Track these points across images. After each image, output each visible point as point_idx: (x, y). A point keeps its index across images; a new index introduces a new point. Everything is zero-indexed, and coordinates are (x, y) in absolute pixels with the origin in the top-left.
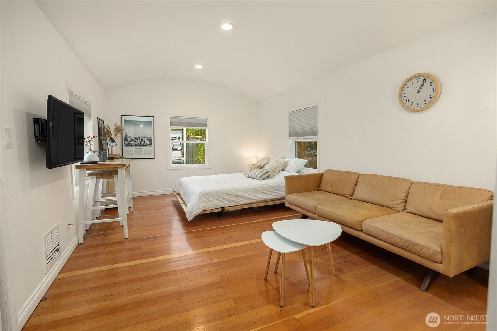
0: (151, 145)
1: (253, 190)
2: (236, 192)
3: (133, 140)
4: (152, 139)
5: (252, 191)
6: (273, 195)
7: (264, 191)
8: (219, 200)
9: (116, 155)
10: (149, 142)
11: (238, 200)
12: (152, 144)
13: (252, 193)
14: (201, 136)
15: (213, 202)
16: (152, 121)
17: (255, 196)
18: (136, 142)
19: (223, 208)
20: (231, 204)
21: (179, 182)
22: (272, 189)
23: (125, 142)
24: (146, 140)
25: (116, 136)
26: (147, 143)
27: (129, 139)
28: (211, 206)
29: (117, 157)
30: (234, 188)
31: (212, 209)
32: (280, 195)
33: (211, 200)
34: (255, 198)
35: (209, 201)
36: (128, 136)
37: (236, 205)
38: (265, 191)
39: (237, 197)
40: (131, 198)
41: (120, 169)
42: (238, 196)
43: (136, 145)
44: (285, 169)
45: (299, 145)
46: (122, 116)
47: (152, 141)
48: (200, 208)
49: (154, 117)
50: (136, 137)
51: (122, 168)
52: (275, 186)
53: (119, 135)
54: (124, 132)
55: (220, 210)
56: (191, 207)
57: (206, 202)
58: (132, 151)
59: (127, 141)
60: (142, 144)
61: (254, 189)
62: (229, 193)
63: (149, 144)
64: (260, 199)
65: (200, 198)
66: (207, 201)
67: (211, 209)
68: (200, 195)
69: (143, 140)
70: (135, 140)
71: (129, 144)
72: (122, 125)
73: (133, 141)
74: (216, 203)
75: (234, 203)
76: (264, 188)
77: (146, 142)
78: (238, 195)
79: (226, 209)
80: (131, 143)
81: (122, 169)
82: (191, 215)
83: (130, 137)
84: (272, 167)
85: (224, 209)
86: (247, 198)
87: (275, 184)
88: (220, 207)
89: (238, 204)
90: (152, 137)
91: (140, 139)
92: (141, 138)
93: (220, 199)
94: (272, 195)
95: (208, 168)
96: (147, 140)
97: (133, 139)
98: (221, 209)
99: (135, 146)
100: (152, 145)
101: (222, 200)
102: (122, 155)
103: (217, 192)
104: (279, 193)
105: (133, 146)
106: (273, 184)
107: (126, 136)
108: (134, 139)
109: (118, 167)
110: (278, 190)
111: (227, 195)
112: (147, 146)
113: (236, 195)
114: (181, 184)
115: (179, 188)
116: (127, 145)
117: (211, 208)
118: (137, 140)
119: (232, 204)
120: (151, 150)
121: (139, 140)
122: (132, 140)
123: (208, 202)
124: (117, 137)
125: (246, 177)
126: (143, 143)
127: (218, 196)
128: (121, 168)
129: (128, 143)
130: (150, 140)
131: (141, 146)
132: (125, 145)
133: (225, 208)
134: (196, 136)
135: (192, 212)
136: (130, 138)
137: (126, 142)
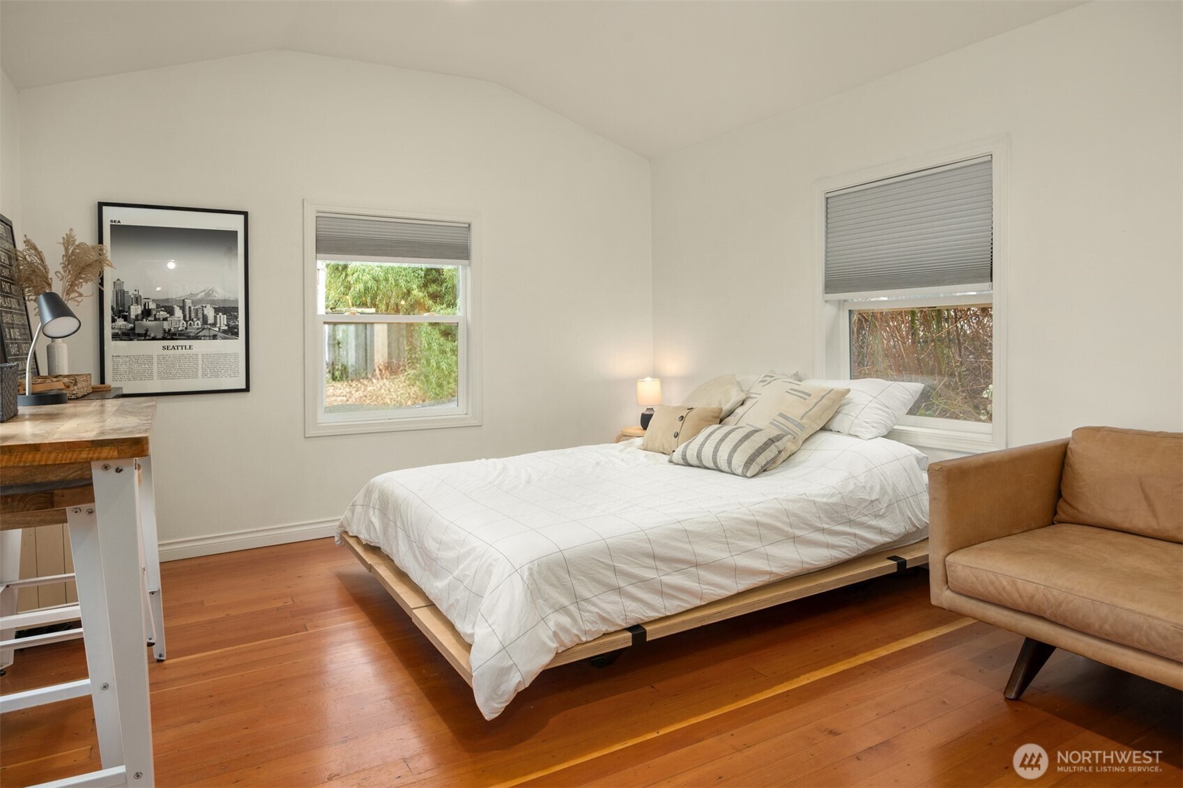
0: (232, 332)
1: (754, 529)
2: (687, 546)
3: (154, 312)
4: (236, 309)
5: (752, 535)
6: (834, 547)
7: (798, 533)
8: (619, 590)
9: (74, 379)
10: (223, 320)
11: (699, 580)
12: (237, 327)
13: (756, 546)
14: (374, 305)
15: (594, 605)
16: (236, 233)
17: (767, 557)
18: (165, 319)
19: (637, 630)
20: (672, 606)
21: (375, 495)
22: (826, 519)
23: (113, 321)
24: (210, 313)
25: (73, 295)
26: (214, 324)
27: (136, 310)
28: (588, 627)
29: (81, 388)
30: (678, 526)
31: (589, 639)
32: (860, 542)
33: (587, 595)
34: (768, 569)
35: (577, 599)
36: (131, 293)
37: (689, 607)
38: (802, 528)
39: (693, 569)
40: (153, 593)
41: (106, 467)
42: (697, 565)
43: (170, 335)
44: (835, 425)
45: (863, 323)
46: (101, 205)
47: (236, 318)
48: (544, 644)
49: (245, 214)
50: (167, 300)
51: (120, 463)
52: (835, 504)
53: (87, 289)
54: (109, 275)
55: (626, 640)
56: (496, 646)
57: (562, 609)
58: (150, 358)
59: (126, 318)
60: (192, 331)
61: (758, 524)
62: (660, 551)
63: (224, 332)
64: (781, 570)
65: (534, 591)
66: (565, 601)
67: (584, 639)
68: (531, 574)
69: (197, 310)
70: (163, 314)
71: (133, 329)
72: (101, 241)
73: (151, 318)
74: (608, 607)
75: (682, 600)
76: (795, 515)
77: (211, 321)
78: (700, 560)
79: (653, 633)
80: (141, 326)
81: (119, 470)
82: (503, 688)
83: (137, 300)
84: (781, 415)
85: (645, 632)
86: (736, 571)
87: (832, 495)
88: (625, 625)
89: (698, 603)
90: (237, 301)
91: (183, 308)
92: (188, 303)
93: (622, 584)
94: (828, 546)
95: (473, 422)
96: (217, 310)
97: (152, 306)
98: (629, 634)
99: (164, 339)
100: (237, 334)
101: (631, 589)
102: (102, 381)
103: (610, 551)
104: (855, 535)
105: (154, 339)
106: (824, 496)
107: (120, 294)
108: (158, 306)
109: (98, 459)
110: (850, 522)
111: (651, 562)
112: (215, 337)
113: (692, 558)
114: (387, 506)
115: (376, 521)
116: (124, 334)
117: (586, 633)
118: (170, 311)
119: (677, 603)
120: (236, 355)
121: (178, 313)
122: (147, 313)
123: (573, 608)
124: (79, 299)
125: (671, 461)
126: (198, 323)
127: (615, 570)
128: (114, 464)
129: (131, 325)
130: (228, 310)
131: (189, 338)
132: (115, 337)
133: (648, 628)
134: (359, 306)
135: (504, 672)
136: (137, 303)
137: (120, 322)
